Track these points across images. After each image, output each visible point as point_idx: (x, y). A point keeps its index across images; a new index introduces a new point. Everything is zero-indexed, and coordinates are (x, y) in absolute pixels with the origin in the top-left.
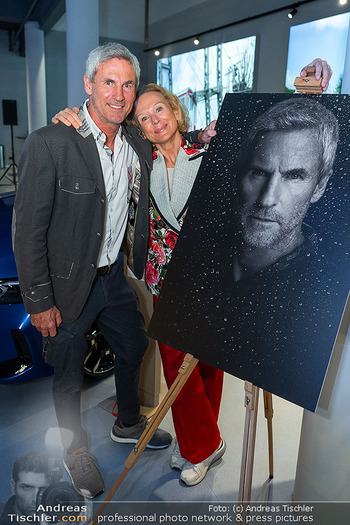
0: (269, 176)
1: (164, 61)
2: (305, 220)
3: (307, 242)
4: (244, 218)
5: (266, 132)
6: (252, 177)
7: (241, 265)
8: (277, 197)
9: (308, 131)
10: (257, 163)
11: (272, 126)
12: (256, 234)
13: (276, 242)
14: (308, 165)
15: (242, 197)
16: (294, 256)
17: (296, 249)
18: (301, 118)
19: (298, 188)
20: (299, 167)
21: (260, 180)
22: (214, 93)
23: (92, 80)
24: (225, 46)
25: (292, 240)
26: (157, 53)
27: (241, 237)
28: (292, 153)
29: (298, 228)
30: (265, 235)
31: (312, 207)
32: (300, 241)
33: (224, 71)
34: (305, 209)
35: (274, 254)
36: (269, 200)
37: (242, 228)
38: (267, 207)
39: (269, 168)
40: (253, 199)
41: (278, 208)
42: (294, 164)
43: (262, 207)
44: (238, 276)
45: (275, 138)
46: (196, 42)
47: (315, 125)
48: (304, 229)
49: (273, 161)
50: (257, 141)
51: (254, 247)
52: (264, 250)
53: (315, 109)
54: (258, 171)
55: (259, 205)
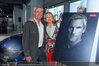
0: (73, 28)
1: (47, 10)
2: (82, 36)
3: (82, 40)
4: (69, 36)
5: (72, 20)
6: (70, 28)
7: (69, 45)
8: (76, 32)
9: (81, 19)
10: (71, 26)
11: (73, 18)
12: (72, 39)
13: (76, 41)
14: (81, 26)
15: (68, 32)
16: (80, 43)
17: (80, 42)
18: (79, 17)
19: (80, 30)
20: (79, 26)
21: (72, 29)
22: (56, 15)
23: (35, 12)
24: (58, 7)
25: (79, 40)
26: (46, 9)
27: (69, 40)
28: (78, 23)
29: (80, 38)
30: (74, 39)
31: (83, 34)
32: (81, 40)
33: (58, 11)
34: (81, 34)
35: (76, 43)
36: (74, 32)
37: (69, 38)
38: (74, 34)
39: (73, 26)
40: (71, 32)
41: (76, 34)
42: (78, 26)
43: (73, 34)
44: (69, 47)
45: (74, 21)
46: (53, 7)
47: (82, 18)
48: (82, 38)
49: (74, 25)
50: (70, 21)
51: (72, 42)
52: (74, 42)
53: (82, 15)
54: (71, 27)
55: (72, 34)
